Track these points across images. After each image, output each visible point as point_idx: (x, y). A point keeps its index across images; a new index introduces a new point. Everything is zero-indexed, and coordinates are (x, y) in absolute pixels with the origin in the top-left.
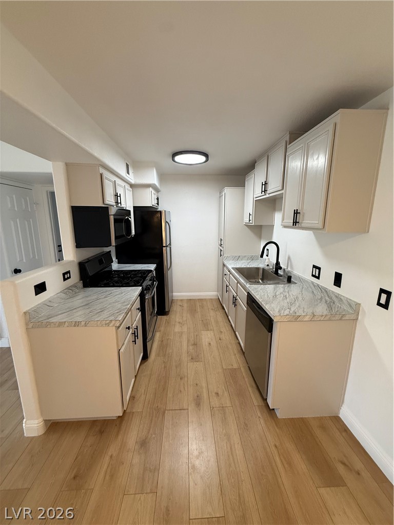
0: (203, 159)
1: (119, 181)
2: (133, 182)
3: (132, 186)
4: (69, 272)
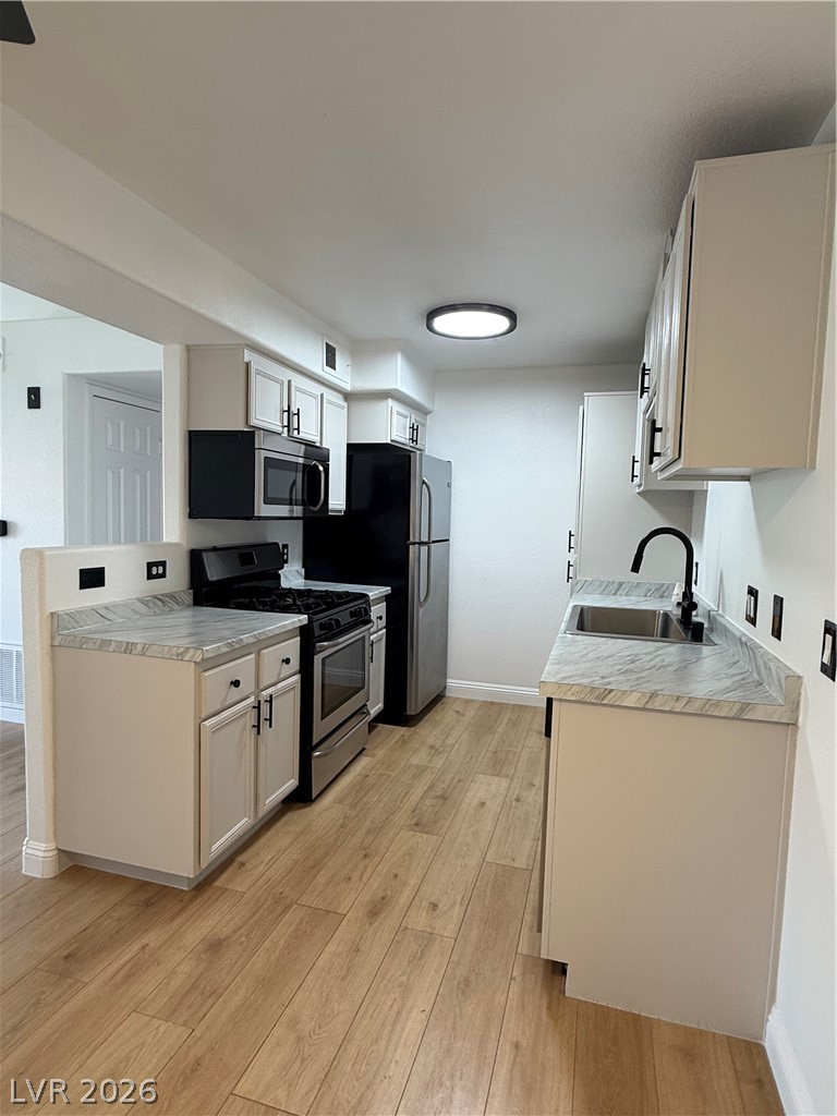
2: (348, 387)
3: (348, 396)
4: (163, 564)
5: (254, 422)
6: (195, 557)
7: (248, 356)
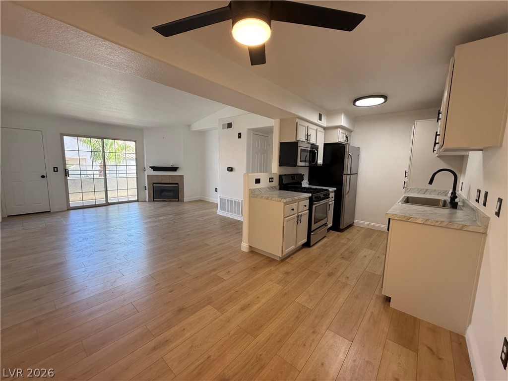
0: (382, 100)
1: (311, 126)
2: (325, 126)
3: (325, 128)
4: (273, 178)
5: (298, 139)
6: (281, 177)
7: (297, 120)
